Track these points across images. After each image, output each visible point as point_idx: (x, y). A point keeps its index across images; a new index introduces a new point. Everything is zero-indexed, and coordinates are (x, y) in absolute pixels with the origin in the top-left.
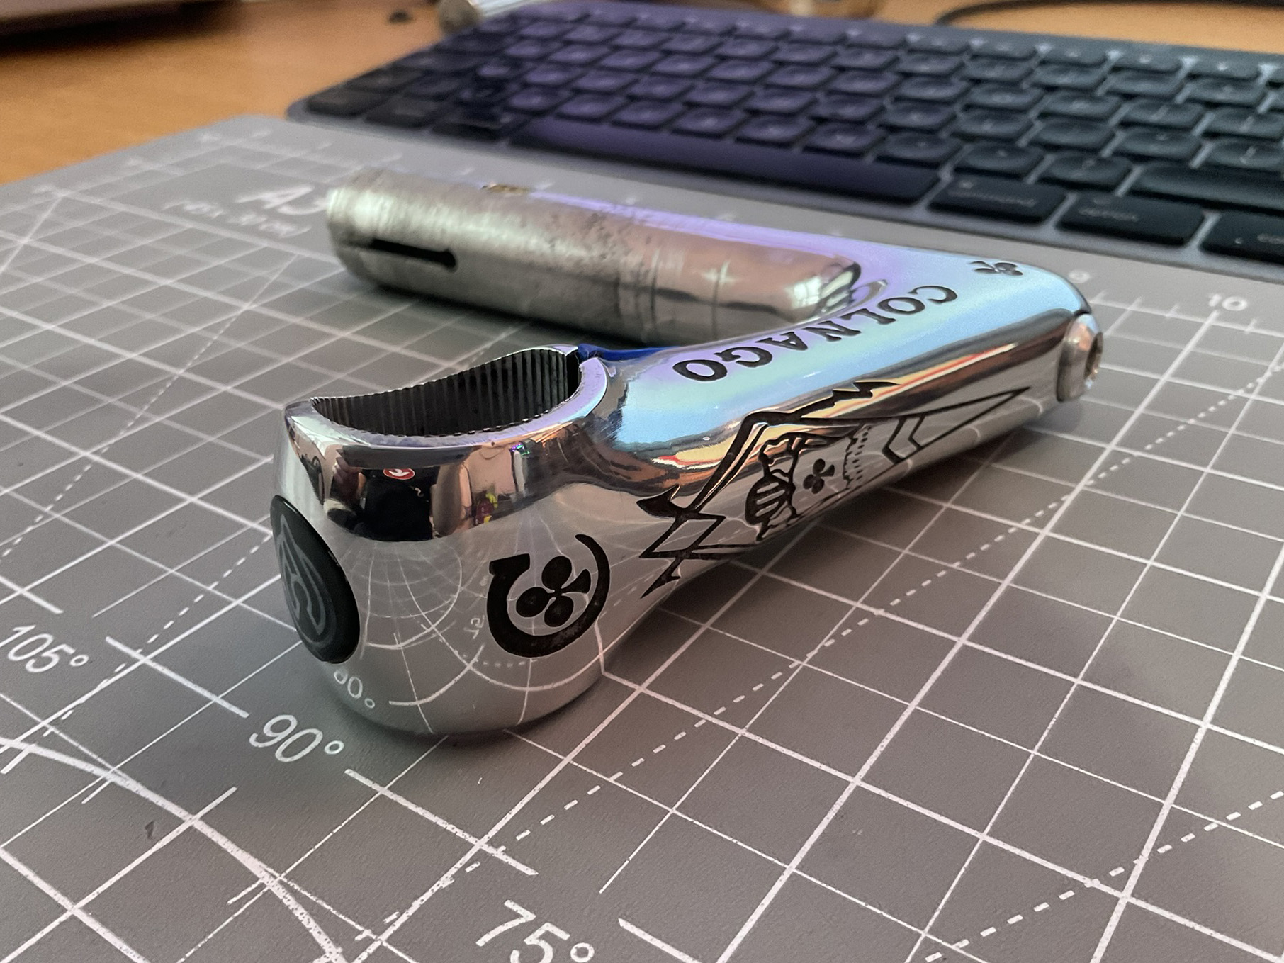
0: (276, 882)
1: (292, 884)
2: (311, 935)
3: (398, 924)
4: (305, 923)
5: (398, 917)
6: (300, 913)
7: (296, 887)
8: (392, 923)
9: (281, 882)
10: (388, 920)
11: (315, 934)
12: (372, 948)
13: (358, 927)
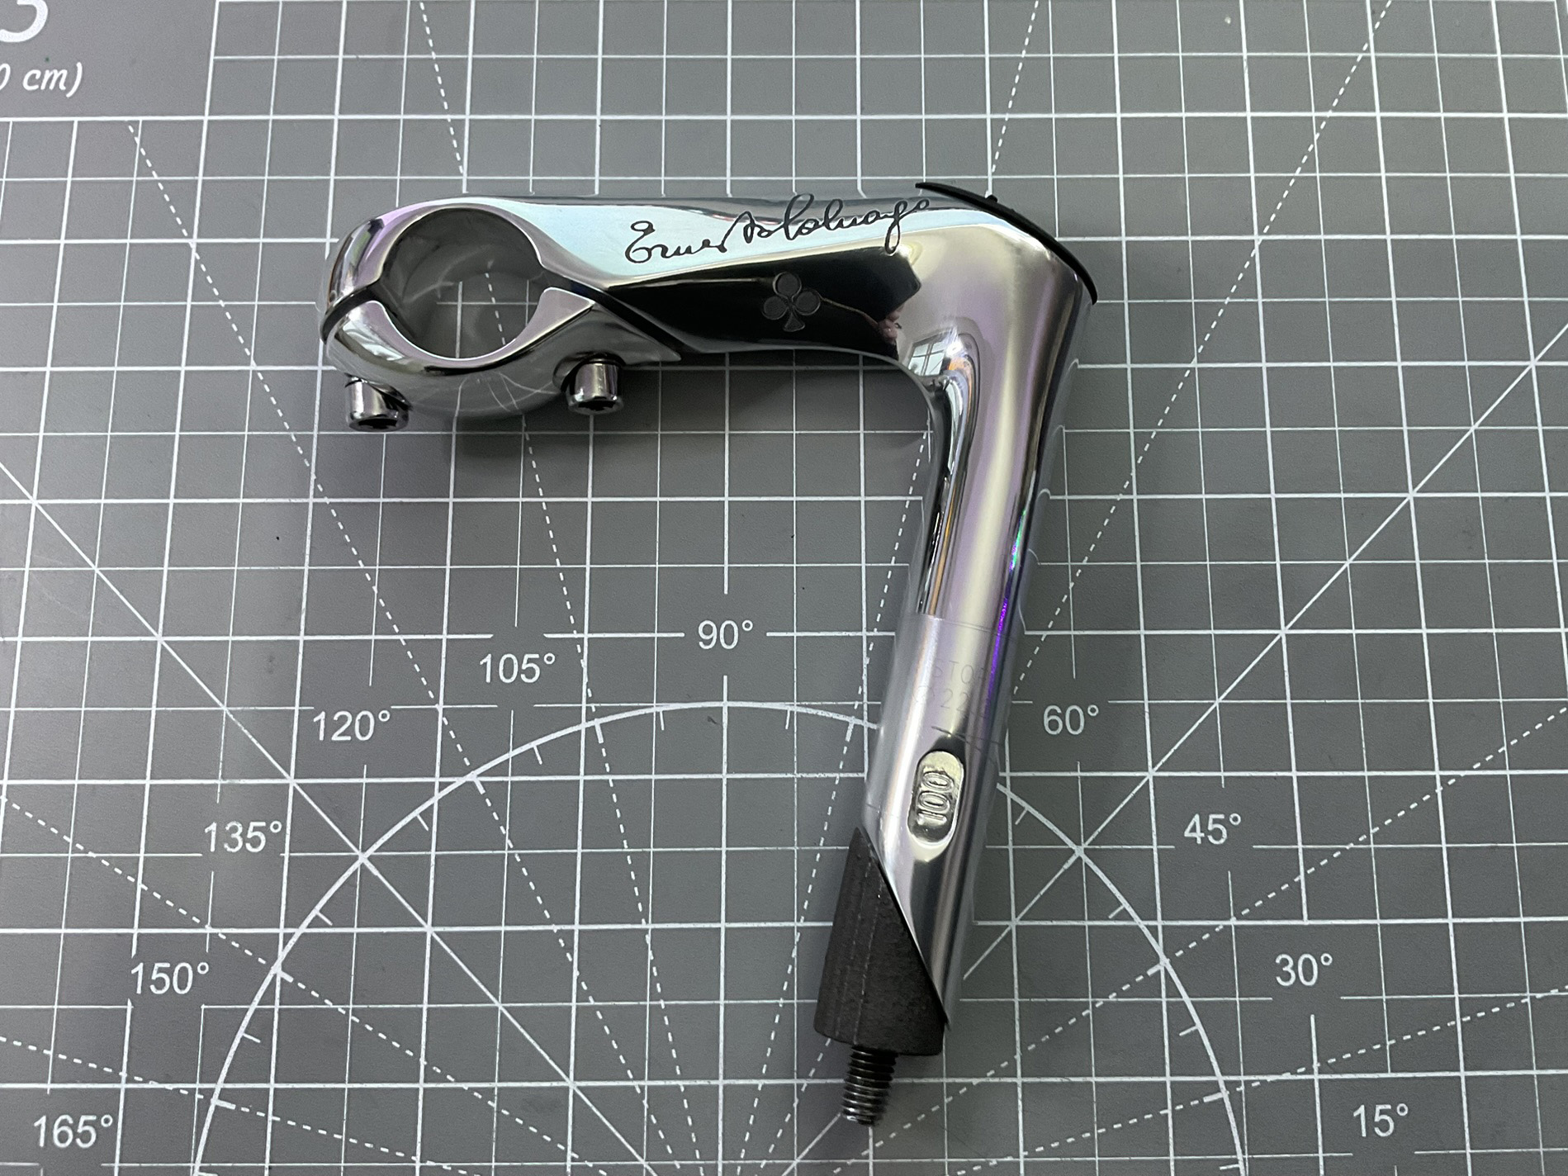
0: (796, 707)
1: (804, 703)
2: (835, 719)
3: (865, 691)
4: (827, 716)
5: (862, 687)
6: (820, 713)
7: (807, 703)
8: (862, 692)
9: (798, 705)
10: (860, 692)
11: (837, 718)
12: (865, 707)
13: (852, 703)
